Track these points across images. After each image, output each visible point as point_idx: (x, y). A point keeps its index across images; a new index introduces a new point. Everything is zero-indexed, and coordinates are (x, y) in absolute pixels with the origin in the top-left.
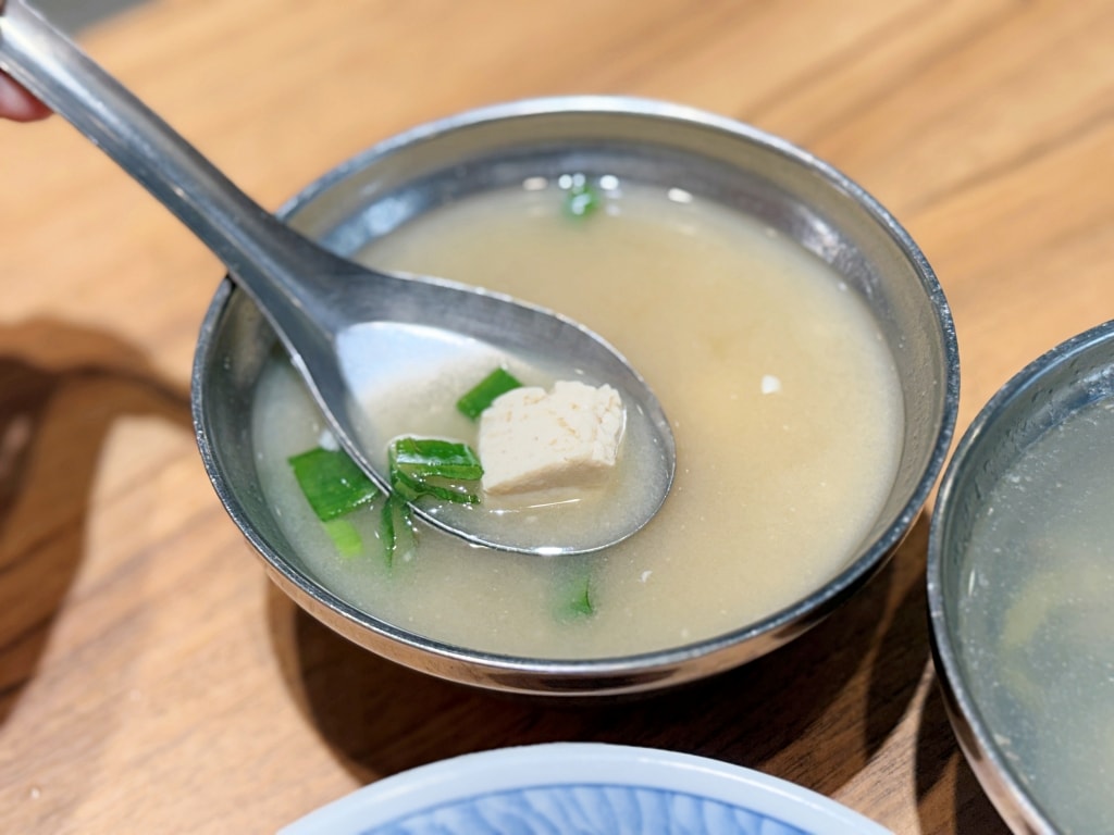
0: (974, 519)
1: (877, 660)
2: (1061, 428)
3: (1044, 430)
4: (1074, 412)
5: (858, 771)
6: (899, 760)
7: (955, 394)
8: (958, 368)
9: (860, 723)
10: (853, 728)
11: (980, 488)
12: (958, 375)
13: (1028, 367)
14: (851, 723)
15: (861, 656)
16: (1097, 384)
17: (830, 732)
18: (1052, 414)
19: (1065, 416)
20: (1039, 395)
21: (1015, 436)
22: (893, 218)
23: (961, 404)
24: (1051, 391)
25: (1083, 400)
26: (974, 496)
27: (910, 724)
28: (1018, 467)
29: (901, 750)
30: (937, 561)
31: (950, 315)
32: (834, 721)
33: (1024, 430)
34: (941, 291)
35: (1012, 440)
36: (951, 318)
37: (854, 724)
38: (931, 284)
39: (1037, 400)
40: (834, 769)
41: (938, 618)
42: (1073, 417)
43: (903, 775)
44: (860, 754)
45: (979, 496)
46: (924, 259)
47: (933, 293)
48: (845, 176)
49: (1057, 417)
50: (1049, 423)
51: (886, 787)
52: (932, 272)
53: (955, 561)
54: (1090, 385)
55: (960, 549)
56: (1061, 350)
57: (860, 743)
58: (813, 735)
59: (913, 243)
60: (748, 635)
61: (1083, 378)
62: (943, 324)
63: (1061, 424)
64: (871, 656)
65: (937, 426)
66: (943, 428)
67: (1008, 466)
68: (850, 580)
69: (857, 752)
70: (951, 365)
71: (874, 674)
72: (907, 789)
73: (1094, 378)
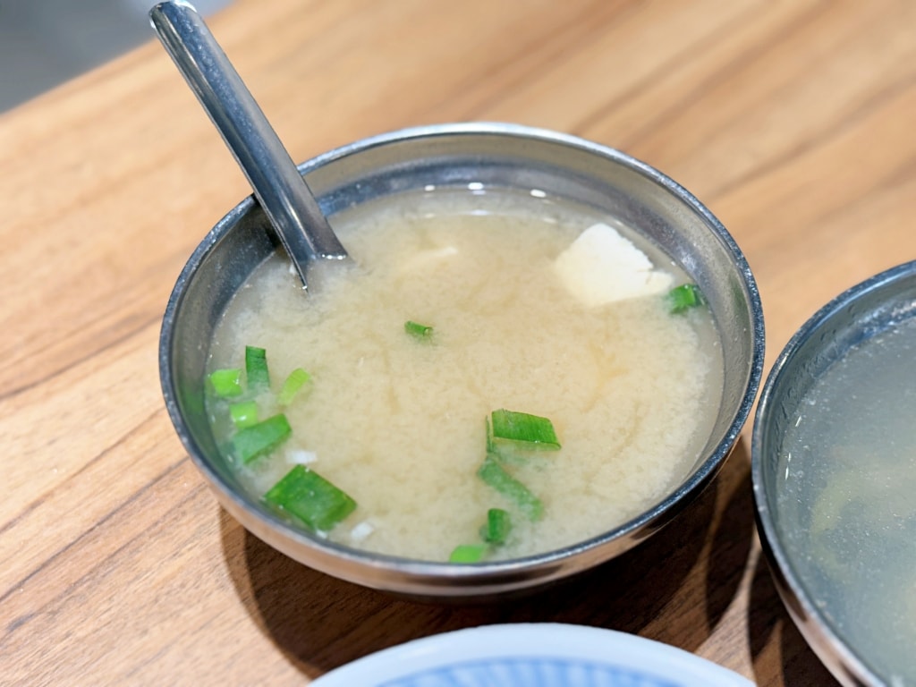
0: (783, 435)
1: (711, 553)
2: (844, 360)
3: (832, 362)
4: (853, 347)
5: (704, 640)
6: (734, 630)
7: (762, 337)
8: (762, 317)
9: (702, 604)
10: (698, 606)
11: (786, 410)
12: (763, 322)
13: (816, 314)
14: (696, 604)
15: (699, 550)
16: (869, 324)
17: (679, 612)
18: (836, 350)
19: (846, 350)
20: (826, 335)
21: (810, 369)
22: (701, 204)
23: (767, 345)
24: (834, 332)
25: (859, 338)
26: (782, 416)
27: (741, 601)
28: (813, 392)
29: (736, 622)
30: (759, 467)
31: (752, 276)
32: (682, 602)
33: (816, 362)
34: (744, 258)
35: (808, 371)
36: (753, 279)
37: (697, 604)
38: (736, 254)
39: (824, 339)
40: (685, 640)
41: (764, 512)
42: (854, 351)
43: (740, 641)
44: (704, 627)
45: (785, 416)
46: (729, 234)
47: (737, 261)
48: (662, 174)
49: (840, 352)
50: (835, 356)
51: (727, 652)
52: (736, 245)
53: (772, 468)
54: (865, 325)
55: (775, 458)
56: (840, 299)
57: (703, 618)
58: (666, 614)
59: (719, 222)
60: (618, 534)
61: (858, 319)
62: (747, 284)
63: (844, 357)
64: (706, 550)
65: (750, 363)
66: (755, 365)
67: (806, 390)
68: (693, 486)
69: (702, 626)
70: (757, 316)
71: (710, 563)
72: (743, 652)
73: (867, 319)
